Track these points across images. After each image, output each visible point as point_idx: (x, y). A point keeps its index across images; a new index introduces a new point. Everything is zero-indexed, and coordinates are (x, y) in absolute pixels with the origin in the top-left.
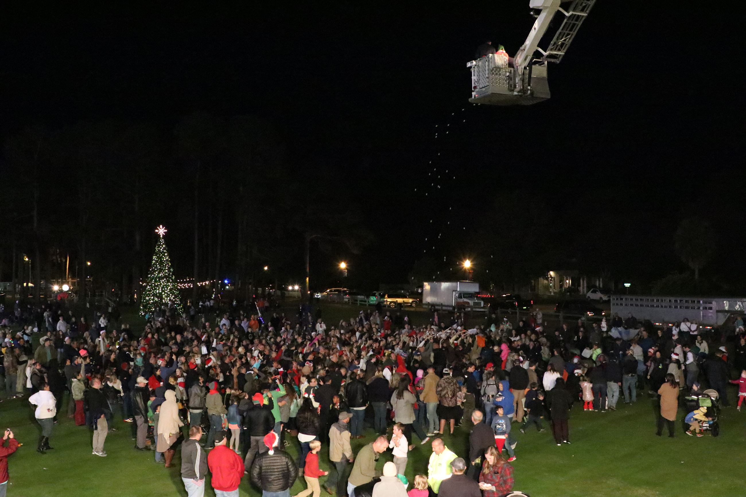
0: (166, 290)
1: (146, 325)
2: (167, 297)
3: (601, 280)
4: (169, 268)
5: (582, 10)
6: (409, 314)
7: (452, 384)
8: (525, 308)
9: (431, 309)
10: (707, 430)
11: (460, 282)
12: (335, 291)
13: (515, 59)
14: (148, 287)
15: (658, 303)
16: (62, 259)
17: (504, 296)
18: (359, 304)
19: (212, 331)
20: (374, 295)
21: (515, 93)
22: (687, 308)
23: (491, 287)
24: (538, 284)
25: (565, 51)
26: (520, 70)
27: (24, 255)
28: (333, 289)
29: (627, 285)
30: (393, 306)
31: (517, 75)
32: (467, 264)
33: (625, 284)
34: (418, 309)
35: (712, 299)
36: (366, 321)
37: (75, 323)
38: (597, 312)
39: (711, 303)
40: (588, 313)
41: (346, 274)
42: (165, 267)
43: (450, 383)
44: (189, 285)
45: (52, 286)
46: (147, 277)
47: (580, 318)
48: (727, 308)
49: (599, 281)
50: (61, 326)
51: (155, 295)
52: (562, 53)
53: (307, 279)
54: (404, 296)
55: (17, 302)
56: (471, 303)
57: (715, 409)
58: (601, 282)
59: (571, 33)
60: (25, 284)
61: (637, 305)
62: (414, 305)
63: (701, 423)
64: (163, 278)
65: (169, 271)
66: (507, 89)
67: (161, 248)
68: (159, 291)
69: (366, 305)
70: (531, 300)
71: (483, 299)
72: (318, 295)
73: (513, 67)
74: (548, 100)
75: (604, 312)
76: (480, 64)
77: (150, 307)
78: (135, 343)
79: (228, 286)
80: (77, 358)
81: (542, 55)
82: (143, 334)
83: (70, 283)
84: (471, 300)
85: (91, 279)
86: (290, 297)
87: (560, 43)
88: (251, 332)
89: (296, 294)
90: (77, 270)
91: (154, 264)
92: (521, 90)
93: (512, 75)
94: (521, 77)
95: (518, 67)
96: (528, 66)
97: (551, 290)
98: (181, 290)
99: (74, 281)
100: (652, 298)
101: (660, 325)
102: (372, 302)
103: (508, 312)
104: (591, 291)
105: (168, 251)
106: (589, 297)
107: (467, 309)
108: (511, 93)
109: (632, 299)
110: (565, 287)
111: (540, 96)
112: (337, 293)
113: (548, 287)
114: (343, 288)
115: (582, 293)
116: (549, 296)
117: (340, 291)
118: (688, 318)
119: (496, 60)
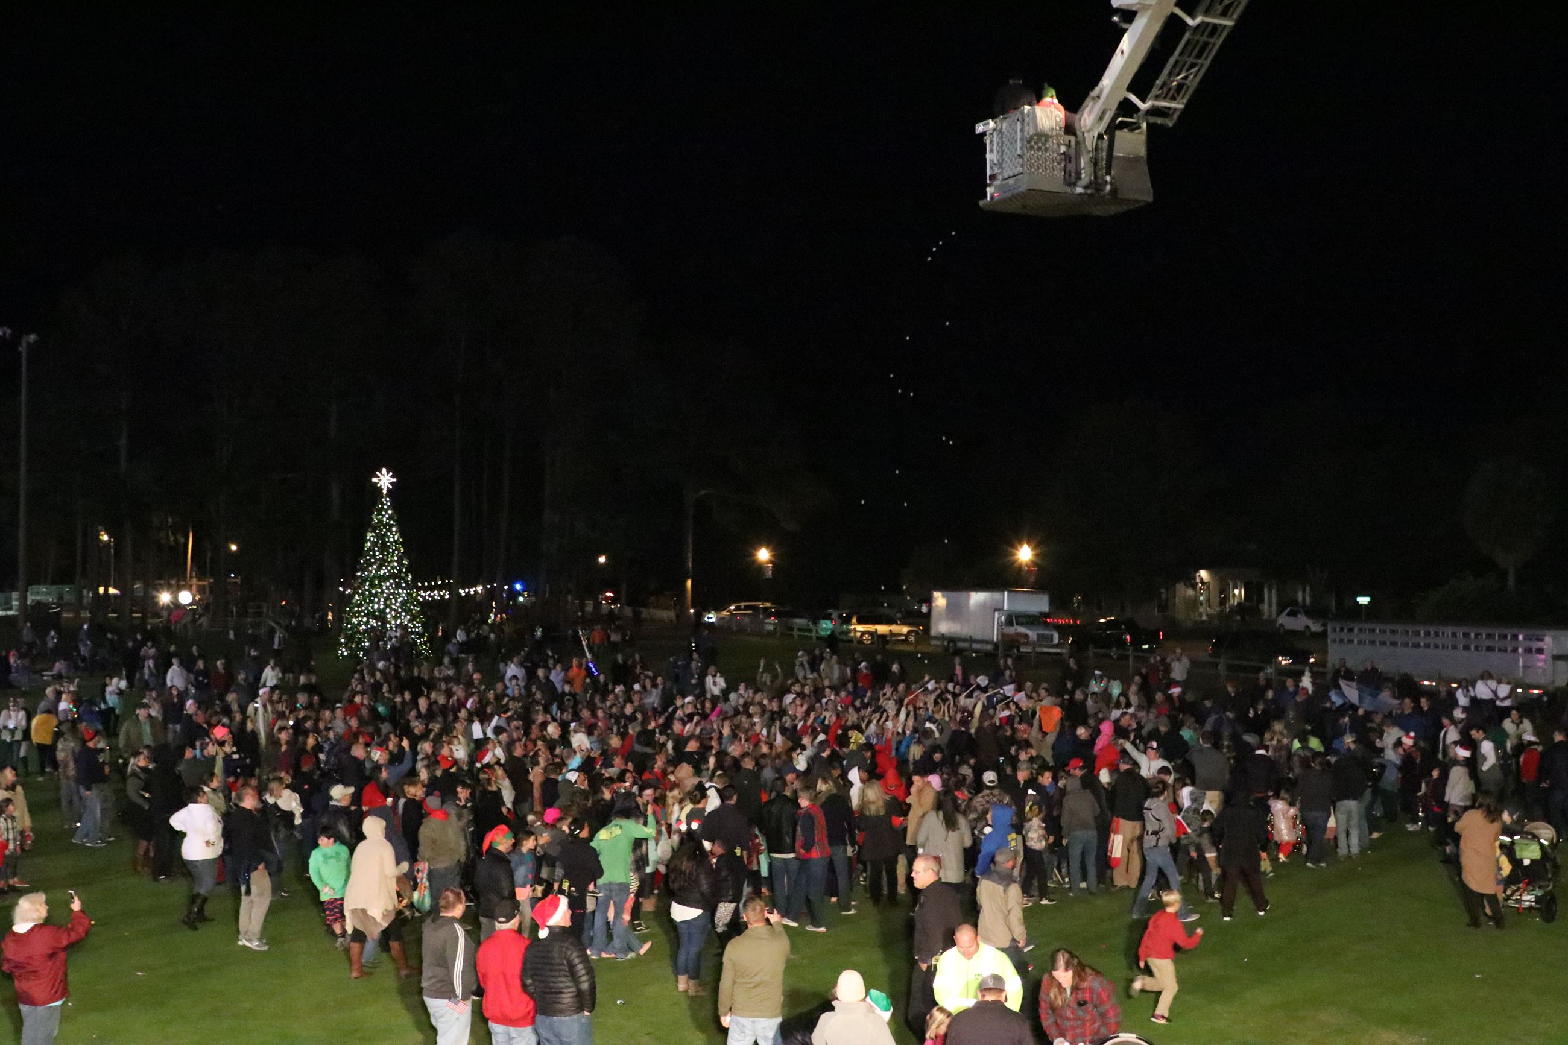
0: (395, 604)
1: (353, 676)
2: (395, 618)
3: (1308, 588)
4: (400, 559)
5: (1224, 14)
6: (900, 657)
8: (1146, 647)
9: (947, 649)
10: (1530, 908)
11: (1010, 591)
12: (747, 608)
13: (1077, 116)
14: (357, 597)
15: (1427, 640)
16: (178, 537)
17: (1102, 620)
18: (796, 638)
19: (488, 689)
20: (828, 617)
21: (1079, 190)
22: (1490, 649)
23: (1074, 603)
24: (1175, 597)
25: (1185, 101)
26: (1090, 140)
27: (100, 528)
28: (743, 604)
29: (1364, 600)
30: (867, 640)
31: (1084, 152)
32: (1025, 554)
33: (1359, 599)
34: (921, 648)
35: (1545, 632)
37: (205, 673)
38: (1299, 657)
39: (1542, 640)
40: (1280, 658)
41: (770, 572)
42: (392, 556)
44: (441, 593)
45: (155, 593)
46: (355, 577)
47: (1262, 669)
49: (1304, 591)
50: (175, 677)
51: (370, 615)
52: (1178, 105)
53: (689, 583)
54: (890, 621)
55: (85, 627)
56: (1033, 634)
57: (1548, 866)
58: (1307, 593)
59: (1200, 61)
60: (101, 590)
61: (1383, 643)
62: (912, 638)
63: (1518, 893)
64: (387, 579)
65: (401, 564)
66: (1062, 180)
67: (383, 516)
68: (379, 605)
69: (810, 638)
70: (1160, 631)
71: (1058, 628)
72: (710, 616)
73: (1075, 134)
74: (1148, 204)
75: (1313, 658)
76: (1004, 127)
77: (359, 638)
78: (327, 714)
79: (524, 596)
80: (207, 745)
81: (1137, 109)
82: (346, 696)
83: (194, 587)
84: (1031, 630)
85: (238, 581)
86: (653, 620)
87: (1175, 83)
88: (570, 692)
89: (667, 615)
90: (208, 560)
91: (370, 550)
92: (1091, 183)
93: (1072, 151)
94: (1091, 155)
95: (1086, 135)
96: (1106, 133)
97: (1201, 610)
98: (425, 605)
99: (204, 583)
100: (1416, 628)
101: (1431, 685)
102: (822, 633)
103: (1110, 655)
104: (1286, 612)
105: (399, 523)
106: (1282, 625)
107: (1023, 649)
108: (1069, 190)
109: (1373, 630)
110: (1232, 601)
111: (1131, 196)
112: (750, 612)
113: (1194, 604)
114: (763, 602)
115: (1266, 617)
116: (1196, 622)
117: (756, 609)
118: (1491, 670)
119: (1038, 118)
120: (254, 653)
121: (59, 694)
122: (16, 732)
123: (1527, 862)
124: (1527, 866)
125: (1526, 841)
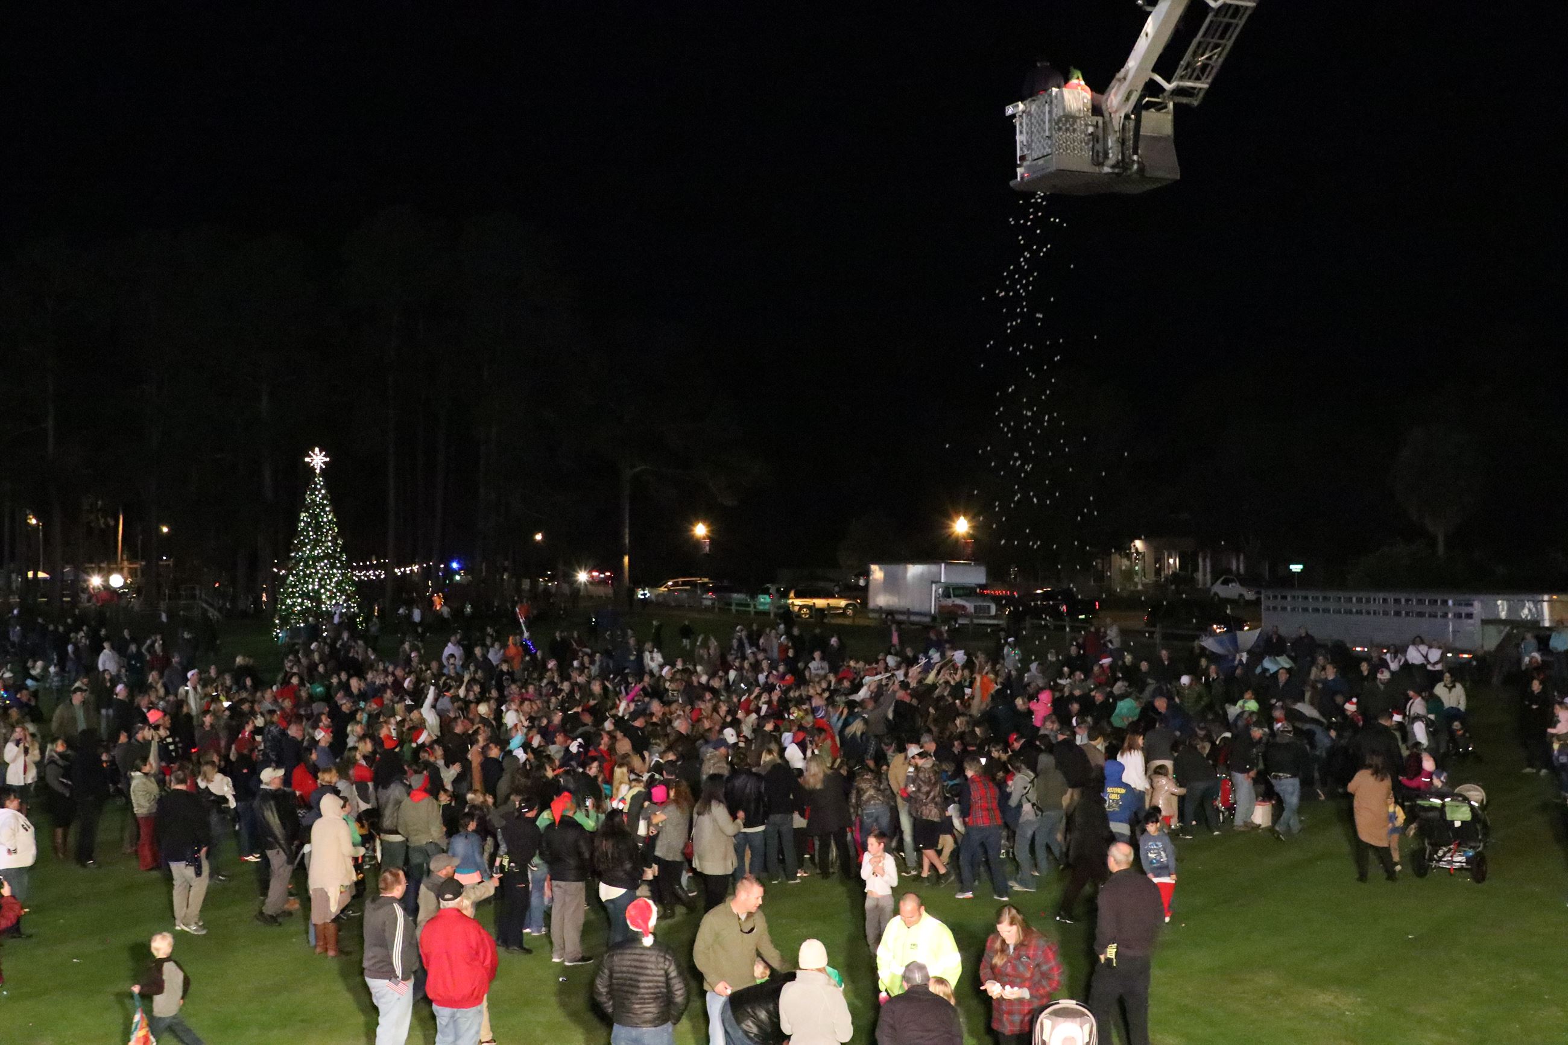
0: (329, 585)
1: (287, 658)
2: (330, 598)
3: (1242, 558)
4: (334, 538)
6: (840, 630)
8: (1083, 617)
9: (885, 621)
10: (1461, 869)
11: (947, 564)
12: (684, 583)
13: (1105, 97)
14: (291, 578)
15: (1360, 606)
16: (109, 520)
17: (1039, 591)
18: (734, 611)
19: (425, 669)
20: (766, 592)
21: (1107, 169)
22: (1421, 615)
23: (1010, 575)
24: (1110, 567)
25: (1210, 80)
26: (1117, 120)
27: (28, 512)
28: (681, 580)
29: (1296, 568)
30: (805, 614)
31: (1110, 130)
32: (961, 526)
33: (1292, 567)
34: (861, 622)
35: (1474, 597)
36: (750, 647)
38: (1234, 625)
39: (1471, 605)
40: (1215, 626)
41: (707, 549)
42: (326, 536)
44: (377, 573)
45: (84, 577)
46: (289, 558)
47: (1197, 637)
48: (1503, 615)
49: (1238, 560)
50: (107, 661)
51: (305, 595)
52: (1203, 85)
53: (626, 559)
54: (829, 595)
55: (15, 612)
56: (970, 606)
57: (1479, 826)
58: (1241, 562)
59: (1222, 42)
60: (30, 574)
61: (1316, 610)
62: (849, 612)
63: (1449, 854)
64: (323, 559)
65: (335, 544)
66: (1088, 161)
67: (317, 496)
68: (314, 585)
69: (748, 613)
70: (1095, 601)
71: (996, 600)
72: (645, 592)
73: (1102, 115)
74: (1176, 182)
75: (1248, 625)
76: (1033, 110)
77: (294, 620)
79: (460, 575)
80: (143, 729)
81: (1162, 90)
83: (125, 570)
84: (970, 601)
85: (171, 563)
86: (591, 597)
87: (1199, 64)
88: (508, 671)
89: (604, 592)
90: (139, 542)
91: (303, 530)
92: (1118, 162)
93: (1100, 131)
94: (1118, 135)
95: (1113, 115)
96: (1132, 113)
97: (1136, 580)
98: (360, 585)
99: (135, 566)
100: (1348, 594)
101: (1364, 651)
102: (761, 608)
103: (1046, 626)
104: (1219, 581)
105: (332, 502)
106: (1216, 593)
107: (961, 621)
108: (1097, 169)
109: (1306, 598)
110: (1166, 572)
111: (1160, 174)
112: (688, 587)
113: (1129, 574)
114: (701, 577)
115: (1200, 586)
116: (1132, 592)
117: (694, 585)
118: (1423, 636)
119: (1066, 100)
120: (186, 636)
123: (1458, 824)
124: (1459, 828)
125: (1457, 803)
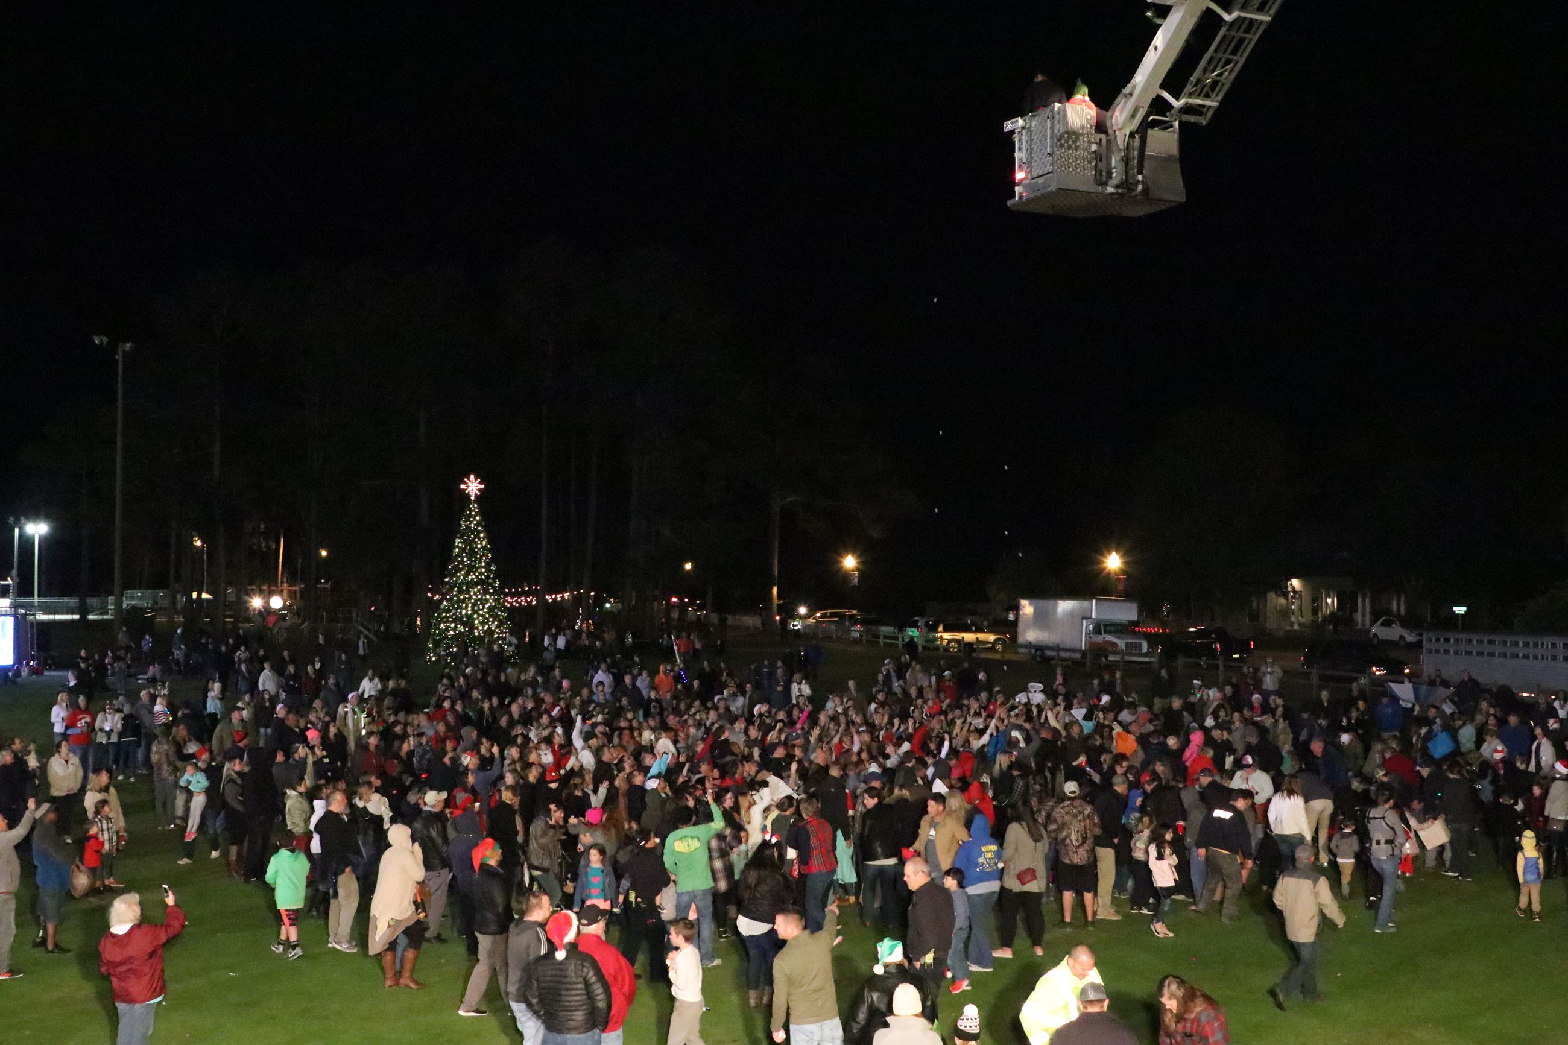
0: (482, 610)
1: (441, 682)
2: (483, 623)
3: (1402, 599)
4: (488, 565)
6: (986, 665)
7: (1080, 817)
8: (1237, 656)
9: (1034, 657)
11: (1098, 600)
12: (833, 615)
13: (1109, 113)
14: (445, 603)
15: (1526, 651)
16: (270, 543)
17: (1192, 629)
18: (882, 643)
19: (575, 696)
20: (915, 625)
21: (1110, 190)
23: (1163, 612)
24: (1266, 606)
25: (1219, 98)
26: (1121, 139)
27: (193, 533)
28: (829, 612)
29: (1460, 610)
30: (954, 648)
31: (1115, 151)
32: (1113, 562)
33: (1455, 609)
34: (1009, 656)
36: (898, 680)
37: (295, 677)
38: (1394, 666)
40: (1374, 669)
41: (856, 580)
42: (480, 562)
43: (1075, 816)
44: (528, 599)
45: (247, 598)
46: (444, 583)
47: (1356, 679)
49: (1399, 601)
50: (267, 681)
51: (458, 620)
52: (1213, 103)
53: (775, 590)
54: (979, 630)
55: (179, 631)
56: (1121, 643)
58: (1402, 603)
59: (1235, 58)
60: (195, 595)
61: (1480, 654)
62: (999, 647)
64: (476, 584)
65: (489, 570)
66: (1092, 180)
67: (471, 522)
68: (467, 611)
69: (897, 645)
70: (1250, 640)
71: (1147, 637)
72: (796, 623)
73: (1106, 132)
74: (1181, 206)
75: (1409, 668)
76: (1033, 125)
77: (447, 644)
78: (415, 718)
79: (609, 602)
80: (300, 748)
82: (434, 701)
83: (285, 592)
84: (1121, 638)
85: (328, 586)
86: (738, 628)
87: (1209, 80)
88: (656, 699)
89: (751, 621)
90: (299, 566)
91: (457, 556)
92: (1122, 182)
93: (1103, 150)
94: (1122, 154)
95: (1117, 133)
96: (1138, 132)
97: (1293, 619)
98: (512, 611)
99: (294, 588)
100: (1515, 639)
101: (1531, 697)
102: (909, 640)
103: (1200, 665)
104: (1380, 622)
105: (487, 529)
106: (1375, 635)
107: (1112, 658)
108: (1100, 189)
109: (1470, 641)
110: (1324, 610)
111: (1165, 195)
112: (837, 619)
113: (1285, 613)
114: (850, 609)
115: (1359, 627)
116: (1288, 631)
117: (842, 617)
119: (1069, 116)
120: (343, 658)
121: (153, 699)
122: (113, 734)
